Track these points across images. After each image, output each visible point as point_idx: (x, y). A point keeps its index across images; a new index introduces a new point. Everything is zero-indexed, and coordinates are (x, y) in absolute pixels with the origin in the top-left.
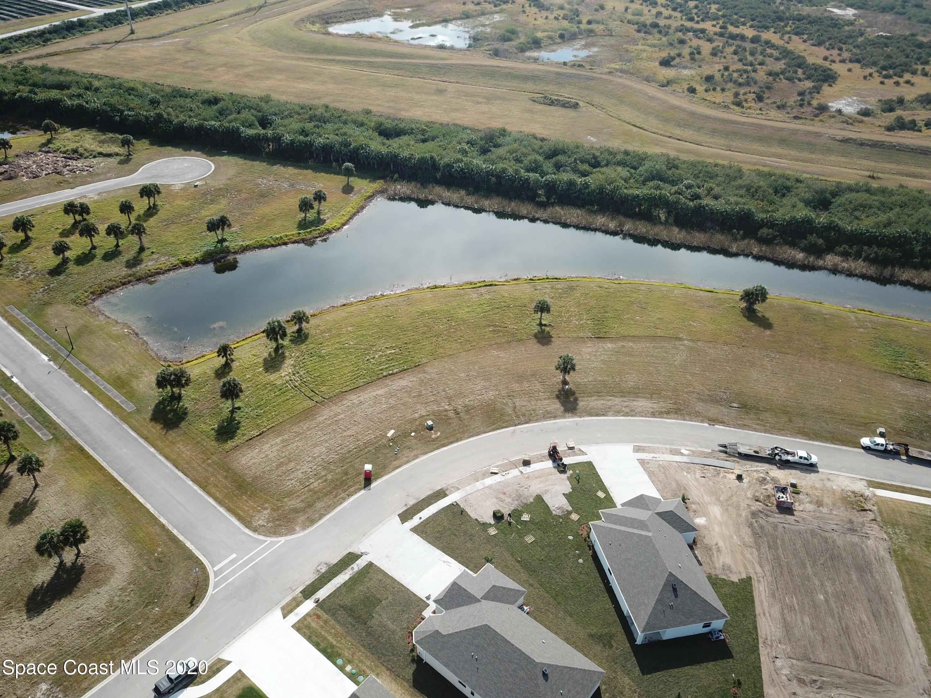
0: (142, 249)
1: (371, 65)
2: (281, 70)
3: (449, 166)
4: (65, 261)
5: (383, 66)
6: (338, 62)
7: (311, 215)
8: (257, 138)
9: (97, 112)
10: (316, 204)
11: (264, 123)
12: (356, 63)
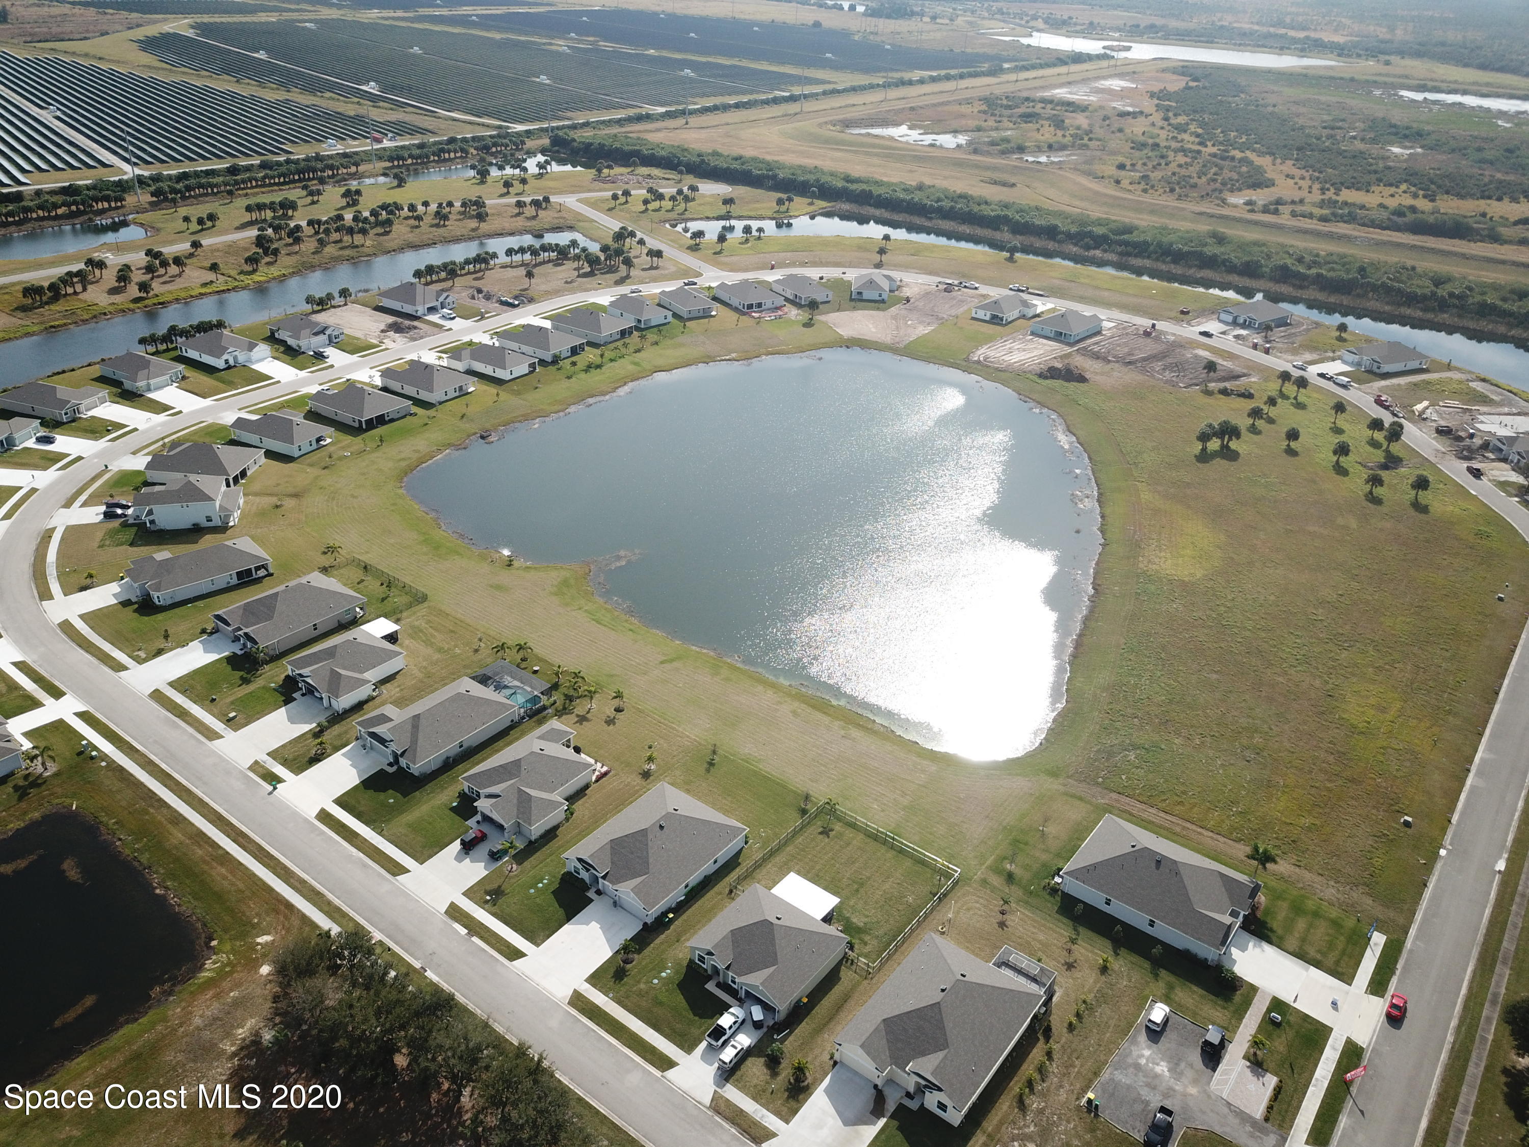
0: (686, 210)
1: (867, 153)
4: (647, 210)
5: (877, 155)
6: (842, 150)
7: (784, 208)
8: (763, 176)
9: (662, 158)
10: (787, 203)
12: (855, 152)
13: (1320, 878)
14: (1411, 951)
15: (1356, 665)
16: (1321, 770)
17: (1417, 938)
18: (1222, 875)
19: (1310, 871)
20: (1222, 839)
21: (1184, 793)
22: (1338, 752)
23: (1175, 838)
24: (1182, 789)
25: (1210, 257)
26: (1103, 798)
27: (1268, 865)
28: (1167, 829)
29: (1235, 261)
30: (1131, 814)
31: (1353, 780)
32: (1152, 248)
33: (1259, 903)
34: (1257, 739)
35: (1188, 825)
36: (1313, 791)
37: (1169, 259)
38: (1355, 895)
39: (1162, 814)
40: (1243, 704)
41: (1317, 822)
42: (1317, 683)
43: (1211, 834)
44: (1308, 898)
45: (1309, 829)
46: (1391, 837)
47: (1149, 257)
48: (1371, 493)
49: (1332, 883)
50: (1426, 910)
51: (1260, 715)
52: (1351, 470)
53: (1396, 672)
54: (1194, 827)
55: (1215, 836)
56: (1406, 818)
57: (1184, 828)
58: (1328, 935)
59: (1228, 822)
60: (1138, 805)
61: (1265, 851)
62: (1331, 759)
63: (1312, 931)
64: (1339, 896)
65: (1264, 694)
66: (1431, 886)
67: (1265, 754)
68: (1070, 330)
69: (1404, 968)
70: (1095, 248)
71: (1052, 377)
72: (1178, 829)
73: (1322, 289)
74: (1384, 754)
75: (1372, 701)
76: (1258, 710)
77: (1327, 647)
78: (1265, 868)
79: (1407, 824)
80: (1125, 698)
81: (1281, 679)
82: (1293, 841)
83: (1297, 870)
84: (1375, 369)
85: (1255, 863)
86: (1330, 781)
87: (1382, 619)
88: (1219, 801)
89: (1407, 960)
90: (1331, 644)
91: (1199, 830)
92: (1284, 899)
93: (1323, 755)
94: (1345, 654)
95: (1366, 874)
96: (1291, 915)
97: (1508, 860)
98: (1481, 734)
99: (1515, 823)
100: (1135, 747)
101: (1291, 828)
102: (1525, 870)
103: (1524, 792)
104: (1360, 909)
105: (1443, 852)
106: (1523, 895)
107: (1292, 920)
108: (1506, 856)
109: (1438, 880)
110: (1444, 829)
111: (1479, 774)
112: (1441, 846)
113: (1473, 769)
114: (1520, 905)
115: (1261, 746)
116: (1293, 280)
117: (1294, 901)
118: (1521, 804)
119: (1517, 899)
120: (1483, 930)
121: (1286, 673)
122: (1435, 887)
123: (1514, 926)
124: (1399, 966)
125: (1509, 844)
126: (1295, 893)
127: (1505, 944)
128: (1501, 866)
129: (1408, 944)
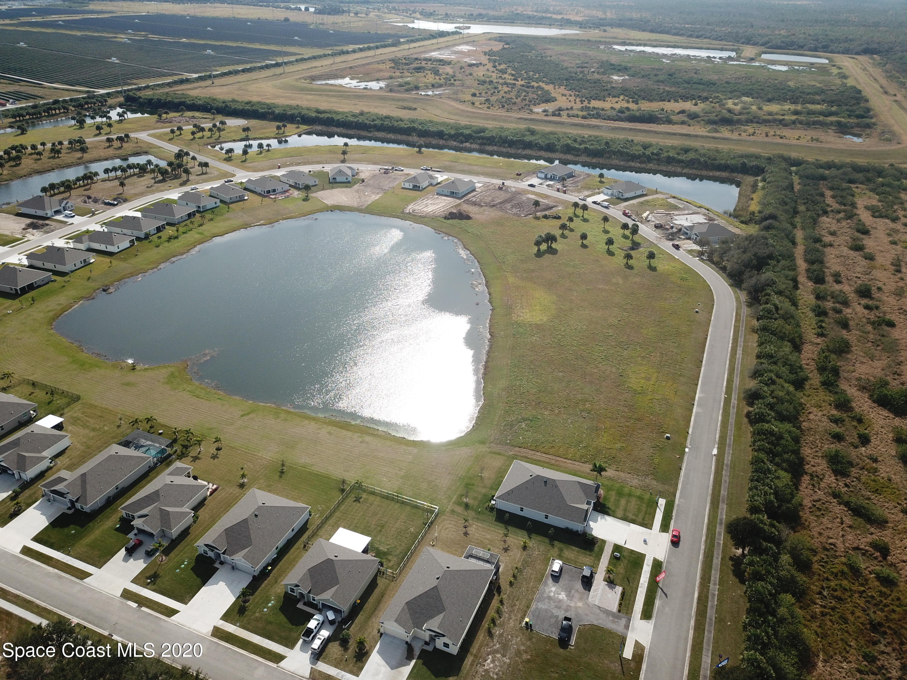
0: (220, 137)
1: (327, 95)
2: (283, 97)
3: (339, 120)
4: (194, 138)
5: (333, 96)
6: (312, 94)
7: (281, 131)
8: (265, 113)
9: (200, 105)
10: (283, 128)
11: (270, 109)
12: (320, 95)
13: (629, 475)
14: (678, 505)
15: (632, 357)
16: (622, 417)
17: (680, 498)
18: (579, 483)
19: (624, 472)
20: (577, 463)
21: (554, 441)
22: (630, 405)
23: (553, 467)
24: (553, 439)
25: (529, 142)
26: (511, 451)
27: (602, 473)
28: (548, 463)
29: (542, 144)
30: (527, 458)
31: (638, 420)
32: (496, 140)
33: (600, 494)
34: (588, 405)
35: (558, 459)
36: (619, 429)
37: (506, 145)
38: (647, 480)
39: (544, 455)
40: (578, 387)
41: (624, 445)
42: (614, 370)
43: (571, 461)
44: (624, 487)
45: (620, 450)
46: (661, 446)
47: (496, 145)
48: (627, 263)
49: (635, 476)
50: (683, 482)
51: (587, 392)
52: (616, 252)
53: (652, 358)
54: (561, 459)
55: (573, 462)
56: (667, 435)
57: (556, 461)
58: (637, 505)
59: (578, 453)
60: (531, 452)
61: (600, 466)
62: (626, 410)
63: (629, 504)
64: (640, 483)
65: (587, 380)
66: (683, 468)
67: (593, 413)
68: (458, 190)
69: (676, 515)
70: (466, 142)
71: (452, 218)
72: (553, 462)
73: (589, 155)
74: (652, 403)
75: (643, 375)
76: (586, 389)
77: (616, 349)
78: (601, 475)
79: (668, 438)
80: (515, 393)
81: (595, 371)
82: (613, 458)
83: (617, 473)
84: (621, 197)
85: (596, 473)
86: (627, 422)
87: (642, 331)
88: (572, 443)
89: (677, 510)
90: (618, 348)
91: (565, 460)
92: (613, 490)
93: (622, 408)
94: (625, 352)
95: (651, 469)
96: (617, 498)
97: (718, 448)
98: (697, 385)
99: (719, 428)
100: (524, 420)
101: (611, 450)
102: (726, 452)
103: (721, 411)
104: (651, 488)
105: (687, 450)
106: (727, 465)
107: (618, 501)
108: (716, 446)
109: (687, 465)
110: (686, 438)
111: (699, 405)
112: (686, 447)
113: (696, 403)
114: (726, 470)
115: (590, 408)
116: (573, 152)
117: (618, 490)
118: (720, 418)
119: (725, 468)
120: (711, 487)
121: (597, 367)
122: (686, 469)
123: (725, 482)
124: (674, 514)
125: (717, 439)
126: (618, 485)
127: (722, 492)
128: (715, 452)
129: (677, 502)
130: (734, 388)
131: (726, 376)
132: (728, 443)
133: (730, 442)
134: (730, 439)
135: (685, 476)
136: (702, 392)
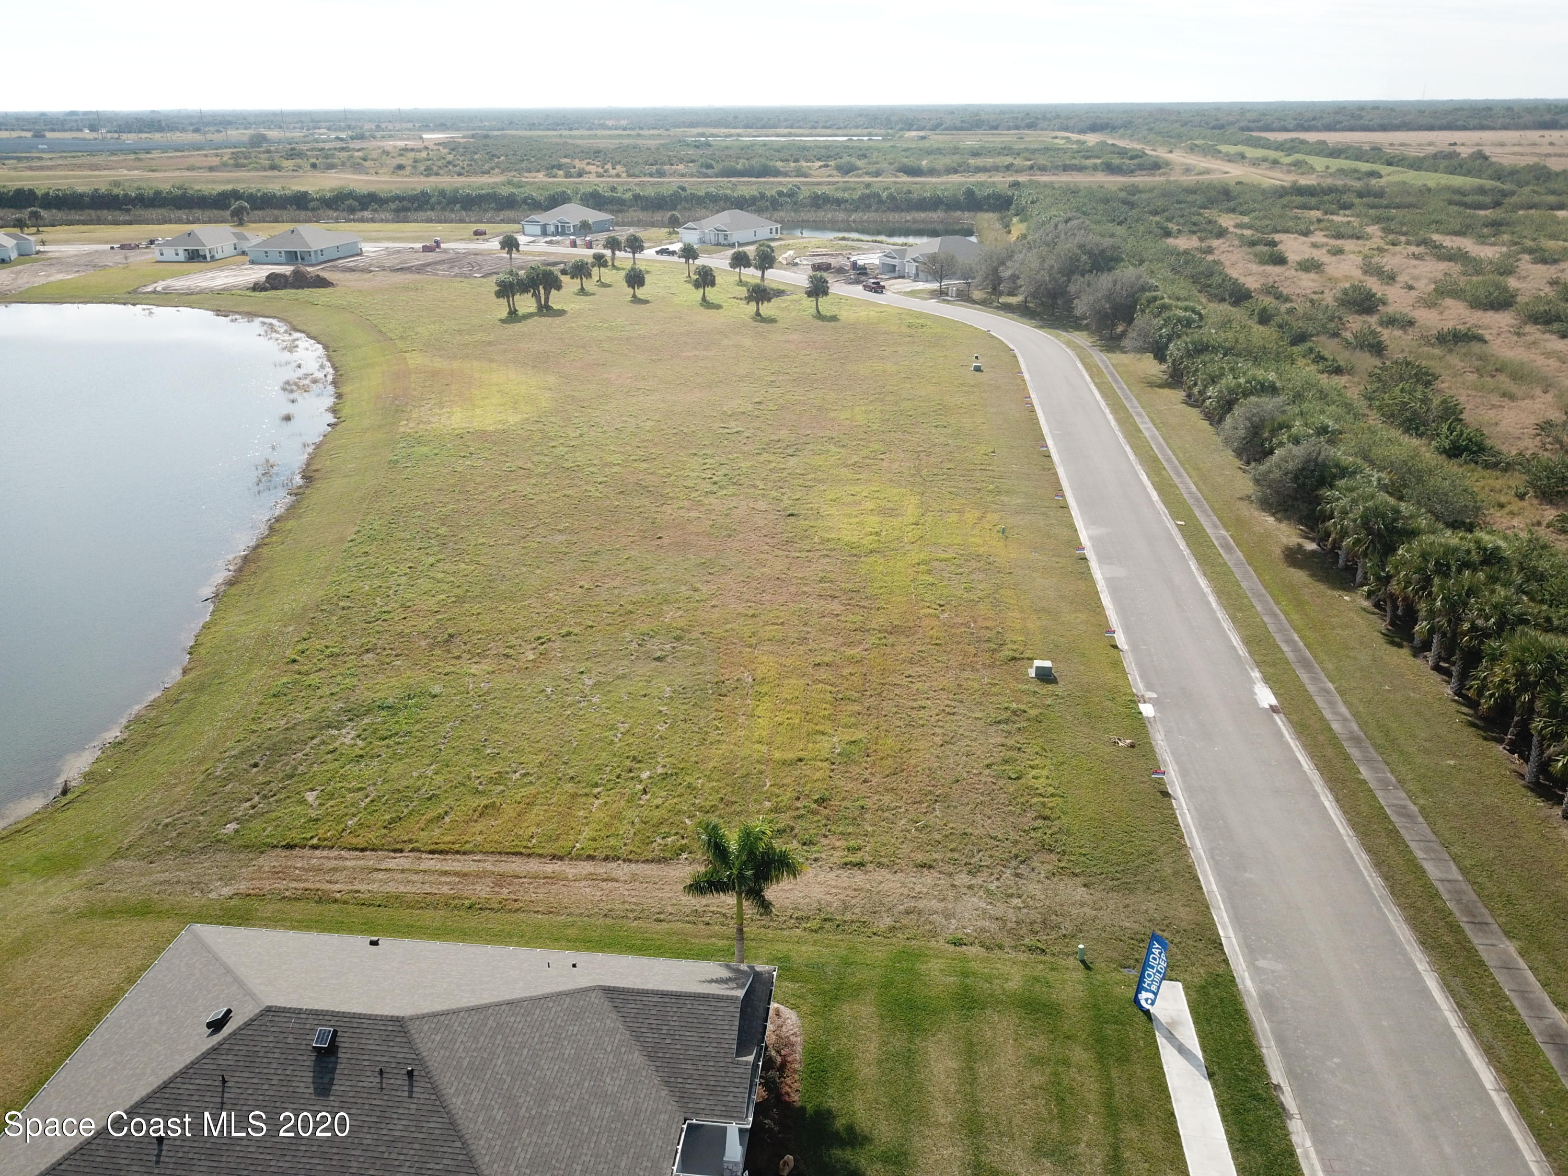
13: (929, 877)
14: (1267, 1001)
15: (817, 469)
16: (823, 631)
17: (1251, 952)
18: (612, 993)
19: (891, 866)
20: (622, 870)
21: (499, 779)
22: (846, 592)
23: (473, 921)
24: (490, 771)
26: (226, 880)
27: (772, 892)
28: (448, 904)
30: (323, 899)
31: (893, 630)
33: (785, 1043)
34: (671, 615)
35: (515, 865)
36: (823, 673)
38: (1033, 888)
39: (431, 863)
40: (629, 565)
41: (859, 735)
42: (762, 505)
43: (587, 867)
44: (919, 956)
45: (847, 758)
46: (1033, 712)
48: (758, 314)
49: (963, 879)
50: (1212, 854)
51: (668, 574)
52: (724, 304)
53: (885, 464)
54: (534, 866)
55: (602, 869)
56: (1038, 663)
57: (501, 879)
58: (1038, 1061)
59: (631, 814)
60: (353, 861)
62: (836, 606)
63: (983, 1070)
64: (999, 909)
65: (666, 541)
66: (1176, 786)
67: (695, 635)
69: (1291, 1074)
71: (275, 288)
72: (482, 890)
73: (644, 209)
74: (929, 572)
75: (870, 505)
76: (660, 568)
77: (761, 459)
78: (765, 906)
79: (1045, 676)
80: (345, 620)
81: (695, 514)
82: (822, 801)
83: (859, 878)
84: (722, 240)
85: (729, 900)
86: (850, 644)
87: (832, 415)
88: (599, 769)
89: (1281, 1041)
90: (765, 455)
91: (550, 868)
92: (858, 990)
93: (817, 605)
94: (792, 462)
95: (1028, 820)
96: (898, 1043)
97: (1267, 680)
98: (1065, 507)
99: (1221, 614)
100: (353, 714)
101: (805, 769)
102: (1311, 688)
103: (1193, 565)
104: (1067, 927)
105: (1147, 710)
106: (1356, 740)
107: (908, 1059)
108: (1256, 674)
109: (1184, 773)
110: (1117, 665)
111: (1103, 558)
112: (1134, 701)
113: (1090, 553)
114: (1368, 761)
115: (682, 623)
116: (610, 207)
117: (887, 985)
118: (1203, 583)
119: (1354, 753)
120: (1362, 859)
121: (700, 503)
122: (1190, 790)
123: (1403, 812)
124: (1277, 1074)
125: (1242, 651)
126: (878, 953)
127: (1432, 871)
128: (1266, 697)
129: (1246, 982)
130: (1190, 502)
131: (1144, 477)
132: (1290, 656)
133: (1296, 649)
134: (1289, 641)
135: (1205, 826)
136: (1092, 521)
